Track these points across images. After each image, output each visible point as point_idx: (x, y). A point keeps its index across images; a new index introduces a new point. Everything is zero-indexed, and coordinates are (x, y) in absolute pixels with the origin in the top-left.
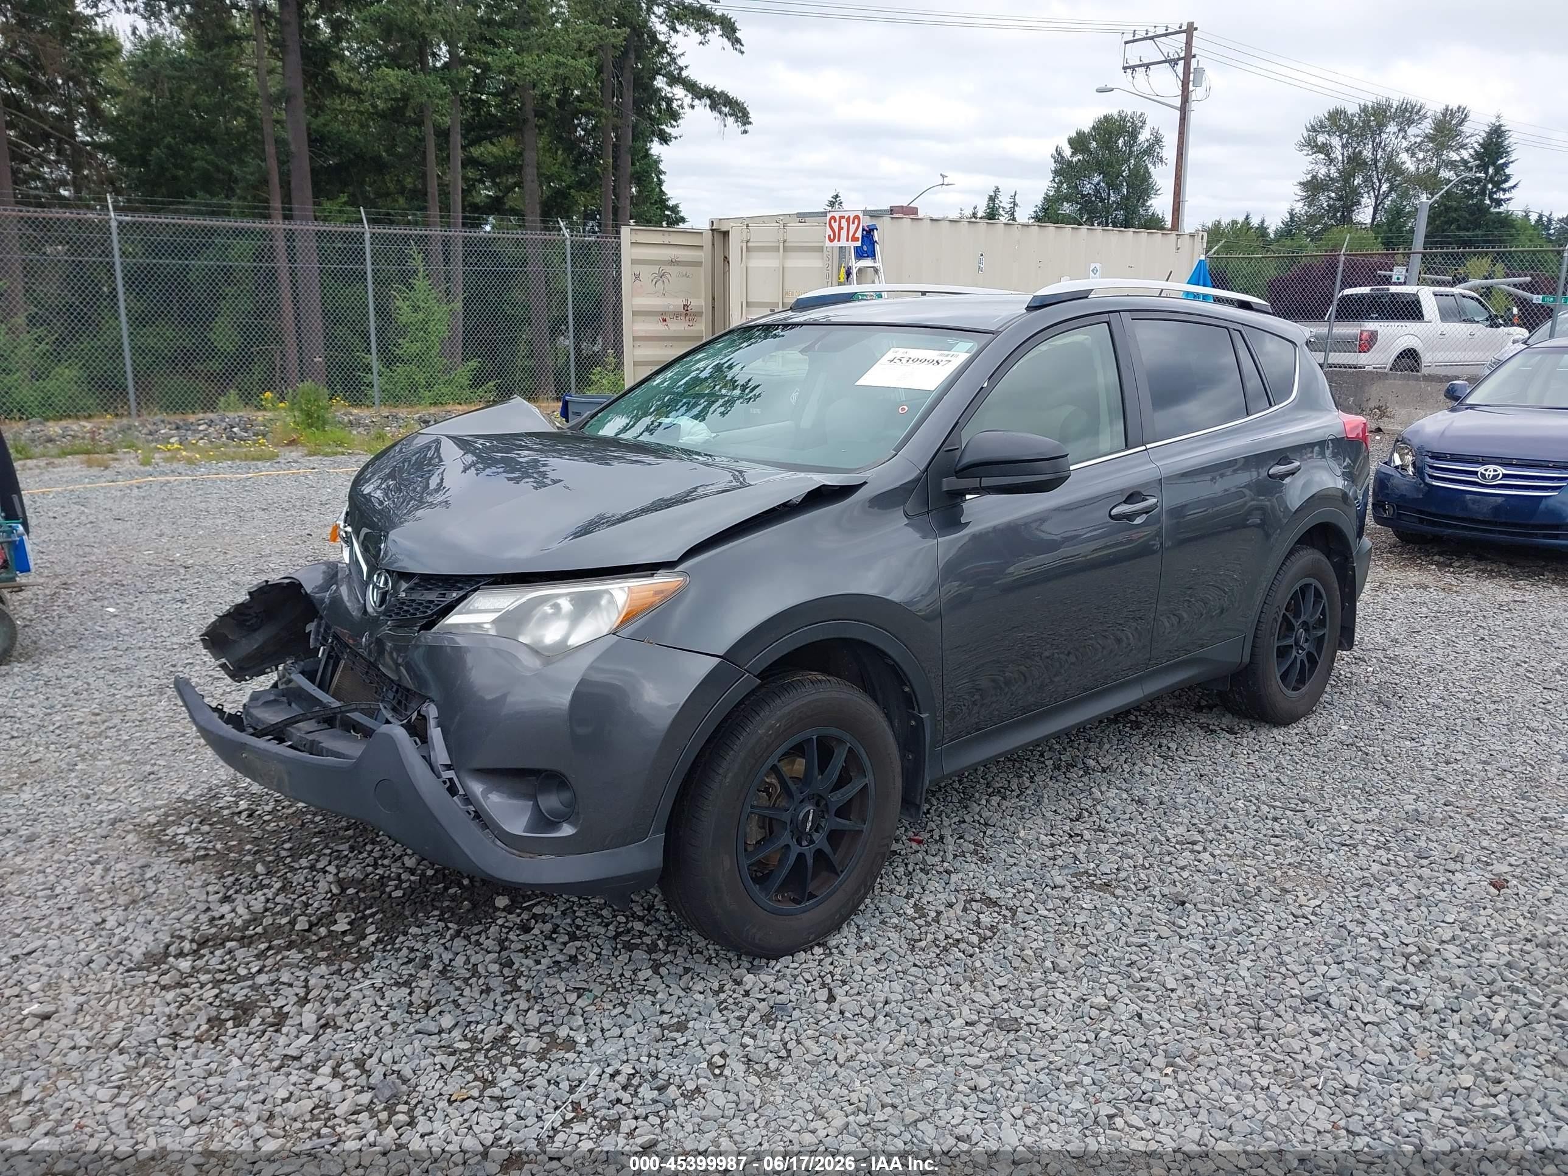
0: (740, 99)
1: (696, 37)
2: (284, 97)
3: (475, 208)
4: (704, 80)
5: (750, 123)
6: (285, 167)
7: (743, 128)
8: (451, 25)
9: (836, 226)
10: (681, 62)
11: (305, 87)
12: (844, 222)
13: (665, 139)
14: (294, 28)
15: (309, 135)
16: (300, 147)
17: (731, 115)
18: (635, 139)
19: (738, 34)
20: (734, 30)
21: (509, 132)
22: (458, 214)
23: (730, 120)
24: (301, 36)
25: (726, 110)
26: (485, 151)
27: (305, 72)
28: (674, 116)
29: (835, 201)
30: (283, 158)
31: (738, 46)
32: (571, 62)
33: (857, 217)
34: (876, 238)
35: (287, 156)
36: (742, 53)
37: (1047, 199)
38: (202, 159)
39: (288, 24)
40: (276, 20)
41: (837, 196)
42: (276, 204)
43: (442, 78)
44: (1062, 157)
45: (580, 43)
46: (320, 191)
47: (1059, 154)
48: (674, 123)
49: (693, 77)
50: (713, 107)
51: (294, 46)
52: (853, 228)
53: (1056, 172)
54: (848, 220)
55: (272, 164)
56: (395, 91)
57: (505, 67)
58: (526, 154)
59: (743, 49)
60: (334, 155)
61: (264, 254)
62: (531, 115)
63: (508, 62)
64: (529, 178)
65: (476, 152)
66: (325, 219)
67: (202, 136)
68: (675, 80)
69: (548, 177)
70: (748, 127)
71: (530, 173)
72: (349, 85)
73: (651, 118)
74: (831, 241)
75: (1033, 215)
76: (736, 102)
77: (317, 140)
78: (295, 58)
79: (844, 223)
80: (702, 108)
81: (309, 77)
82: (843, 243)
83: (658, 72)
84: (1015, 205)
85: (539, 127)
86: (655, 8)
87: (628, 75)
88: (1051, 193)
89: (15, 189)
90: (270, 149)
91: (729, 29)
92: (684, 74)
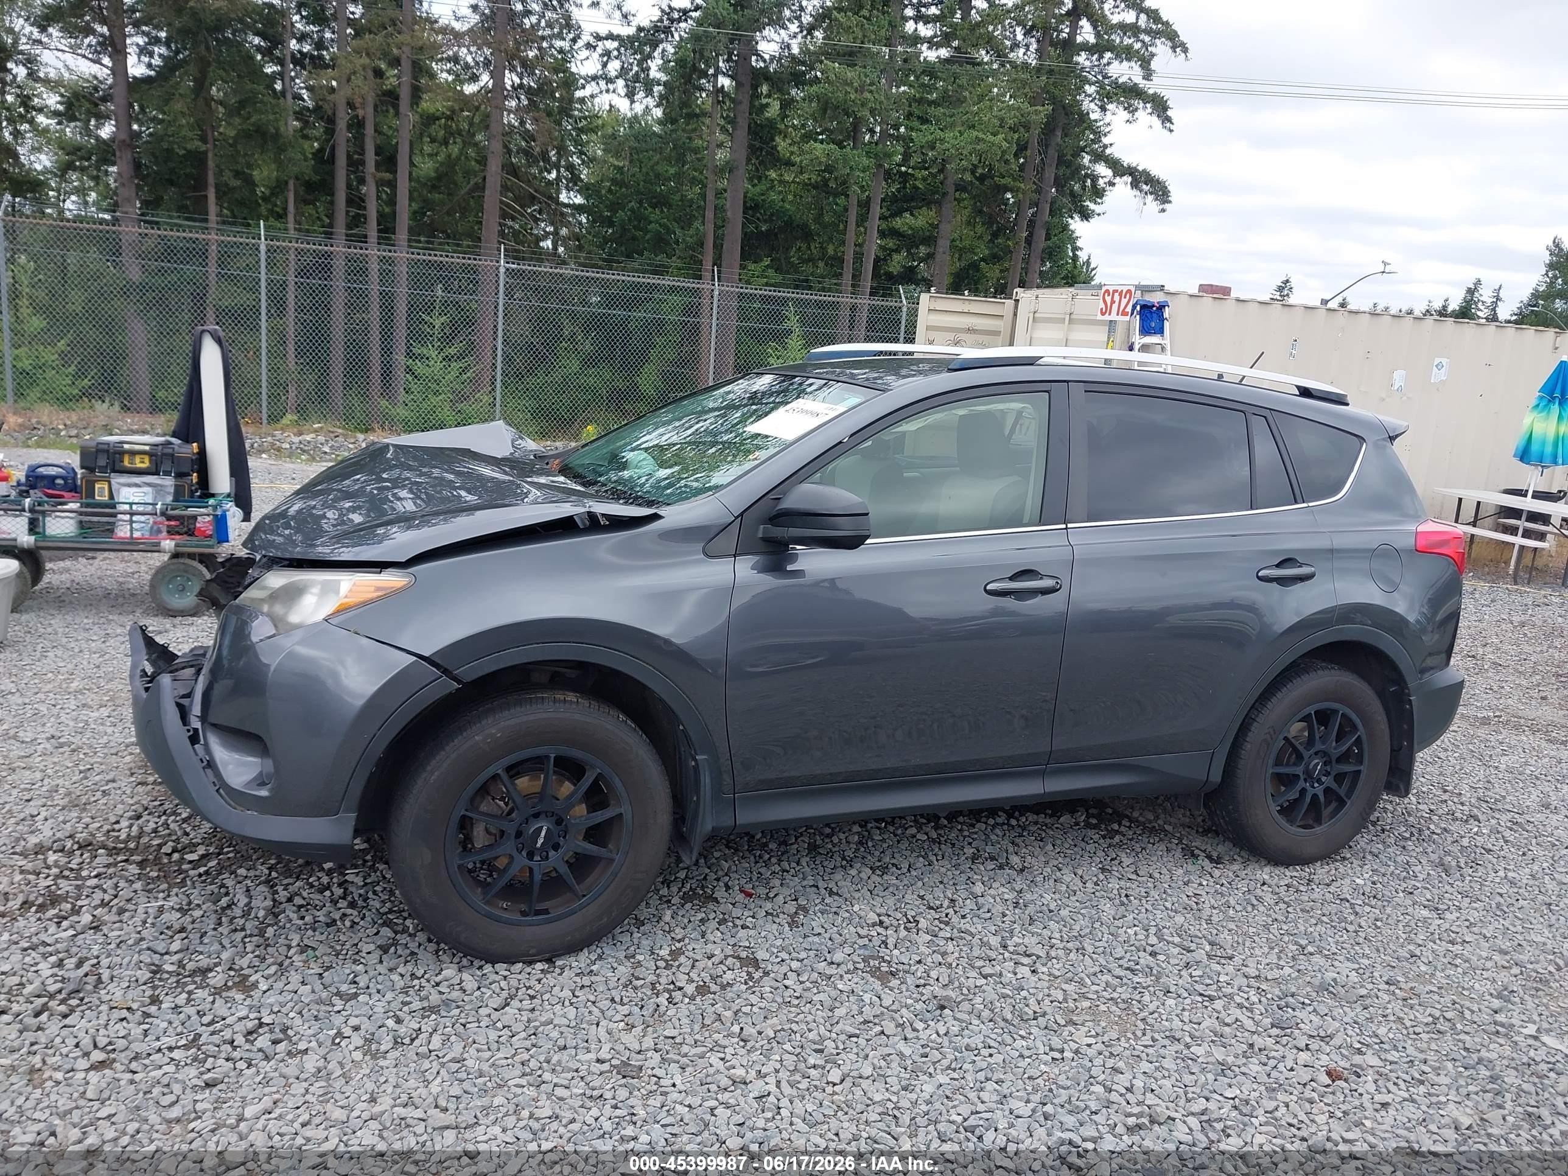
0: (1163, 177)
1: (1124, 115)
2: (729, 168)
3: (890, 277)
4: (1128, 159)
5: (1170, 202)
6: (720, 232)
7: (1161, 207)
8: (881, 103)
9: (1108, 299)
10: (1106, 140)
11: (749, 160)
12: (1116, 295)
13: (1086, 215)
14: (745, 106)
15: (745, 203)
16: (735, 215)
17: (1151, 193)
18: (1052, 213)
19: (1169, 113)
20: (1165, 108)
21: (929, 204)
22: (867, 283)
23: (1150, 198)
24: (750, 114)
25: (1145, 188)
26: (905, 222)
27: (751, 147)
28: (1098, 194)
29: (1284, 288)
30: (720, 223)
31: (1168, 125)
32: (991, 138)
33: (1129, 291)
34: (1166, 315)
35: (724, 221)
36: (1171, 131)
37: (1536, 295)
38: (657, 222)
39: (741, 103)
40: (730, 98)
41: (1287, 281)
42: (708, 264)
43: (867, 153)
44: (1561, 250)
45: (1002, 120)
46: (748, 253)
47: (1557, 246)
48: (1099, 200)
49: (1117, 155)
50: (1135, 185)
51: (743, 123)
52: (1124, 301)
53: (1551, 266)
54: (1120, 294)
55: (710, 228)
56: (820, 163)
57: (927, 142)
58: (942, 226)
59: (1172, 127)
60: (765, 221)
61: (692, 310)
62: (951, 190)
63: (930, 138)
64: (941, 250)
65: (898, 223)
66: (748, 282)
67: (660, 202)
68: (1100, 157)
69: (961, 249)
70: (1167, 206)
71: (943, 244)
72: (789, 158)
73: (1073, 194)
74: (1103, 314)
75: (1516, 311)
76: (1158, 180)
77: (751, 207)
78: (742, 134)
79: (1117, 297)
80: (1123, 184)
81: (753, 150)
82: (1114, 317)
83: (1083, 150)
84: (1498, 299)
85: (959, 201)
86: (1087, 87)
87: (1053, 153)
88: (1541, 289)
89: (500, 243)
90: (710, 214)
91: (1160, 106)
92: (1108, 151)
